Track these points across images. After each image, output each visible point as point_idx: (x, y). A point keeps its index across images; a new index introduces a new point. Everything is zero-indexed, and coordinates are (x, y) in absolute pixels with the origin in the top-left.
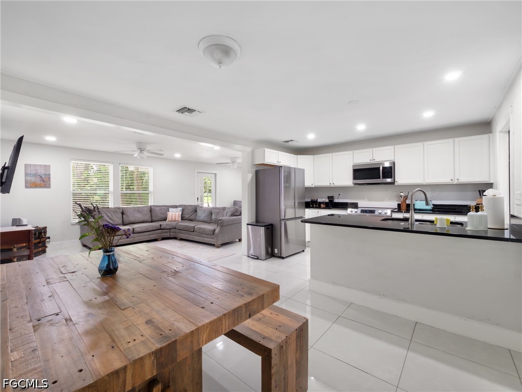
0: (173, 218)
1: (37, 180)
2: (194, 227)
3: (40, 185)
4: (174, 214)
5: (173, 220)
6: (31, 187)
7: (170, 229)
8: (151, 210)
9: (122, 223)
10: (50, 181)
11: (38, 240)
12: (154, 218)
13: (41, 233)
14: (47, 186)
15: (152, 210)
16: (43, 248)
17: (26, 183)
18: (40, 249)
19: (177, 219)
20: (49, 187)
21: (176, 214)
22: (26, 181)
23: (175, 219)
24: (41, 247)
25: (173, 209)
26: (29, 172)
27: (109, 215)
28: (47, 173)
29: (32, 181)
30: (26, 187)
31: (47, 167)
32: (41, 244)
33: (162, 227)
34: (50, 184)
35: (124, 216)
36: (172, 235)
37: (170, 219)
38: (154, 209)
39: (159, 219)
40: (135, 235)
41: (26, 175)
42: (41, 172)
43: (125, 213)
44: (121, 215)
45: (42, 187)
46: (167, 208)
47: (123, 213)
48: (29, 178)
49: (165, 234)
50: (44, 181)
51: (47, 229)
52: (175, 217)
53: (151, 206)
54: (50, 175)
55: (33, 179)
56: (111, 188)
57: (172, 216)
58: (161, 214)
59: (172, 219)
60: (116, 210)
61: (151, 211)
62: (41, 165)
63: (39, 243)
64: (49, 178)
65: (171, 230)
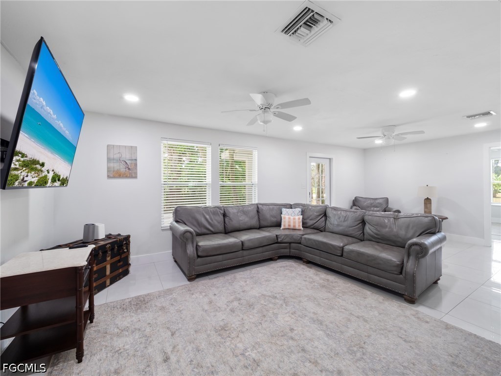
0: (292, 225)
1: (121, 167)
2: (343, 248)
3: (125, 174)
4: (292, 218)
5: (292, 227)
6: (114, 177)
7: (290, 243)
8: (258, 210)
9: (223, 231)
10: (136, 169)
11: (118, 258)
12: (263, 223)
13: (122, 245)
14: (133, 175)
15: (260, 211)
16: (125, 268)
17: (108, 171)
18: (121, 270)
19: (297, 227)
20: (136, 177)
21: (294, 219)
22: (108, 168)
23: (294, 226)
24: (121, 267)
25: (288, 210)
26: (112, 156)
27: (208, 217)
28: (133, 158)
29: (116, 169)
30: (109, 177)
31: (133, 149)
32: (121, 263)
33: (279, 240)
34: (136, 173)
35: (226, 219)
36: (294, 252)
37: (287, 227)
38: (262, 210)
39: (269, 224)
40: (245, 253)
41: (109, 160)
42: (126, 156)
43: (228, 215)
44: (222, 217)
45: (127, 177)
46: (280, 207)
47: (224, 215)
48: (112, 165)
49: (283, 250)
50: (129, 169)
51: (131, 239)
52: (294, 223)
53: (257, 204)
54: (136, 160)
55: (116, 166)
56: (209, 179)
57: (289, 222)
58: (272, 216)
59: (289, 225)
60: (214, 211)
61: (258, 212)
62: (126, 147)
63: (119, 261)
64: (136, 165)
65: (292, 244)
